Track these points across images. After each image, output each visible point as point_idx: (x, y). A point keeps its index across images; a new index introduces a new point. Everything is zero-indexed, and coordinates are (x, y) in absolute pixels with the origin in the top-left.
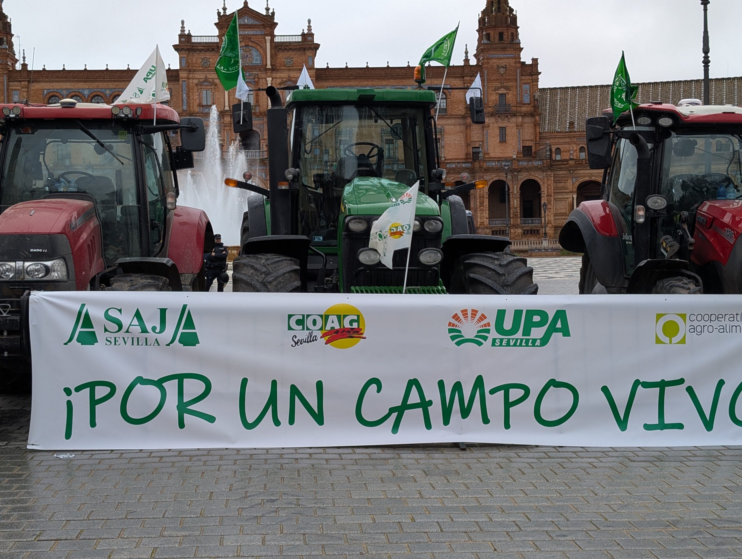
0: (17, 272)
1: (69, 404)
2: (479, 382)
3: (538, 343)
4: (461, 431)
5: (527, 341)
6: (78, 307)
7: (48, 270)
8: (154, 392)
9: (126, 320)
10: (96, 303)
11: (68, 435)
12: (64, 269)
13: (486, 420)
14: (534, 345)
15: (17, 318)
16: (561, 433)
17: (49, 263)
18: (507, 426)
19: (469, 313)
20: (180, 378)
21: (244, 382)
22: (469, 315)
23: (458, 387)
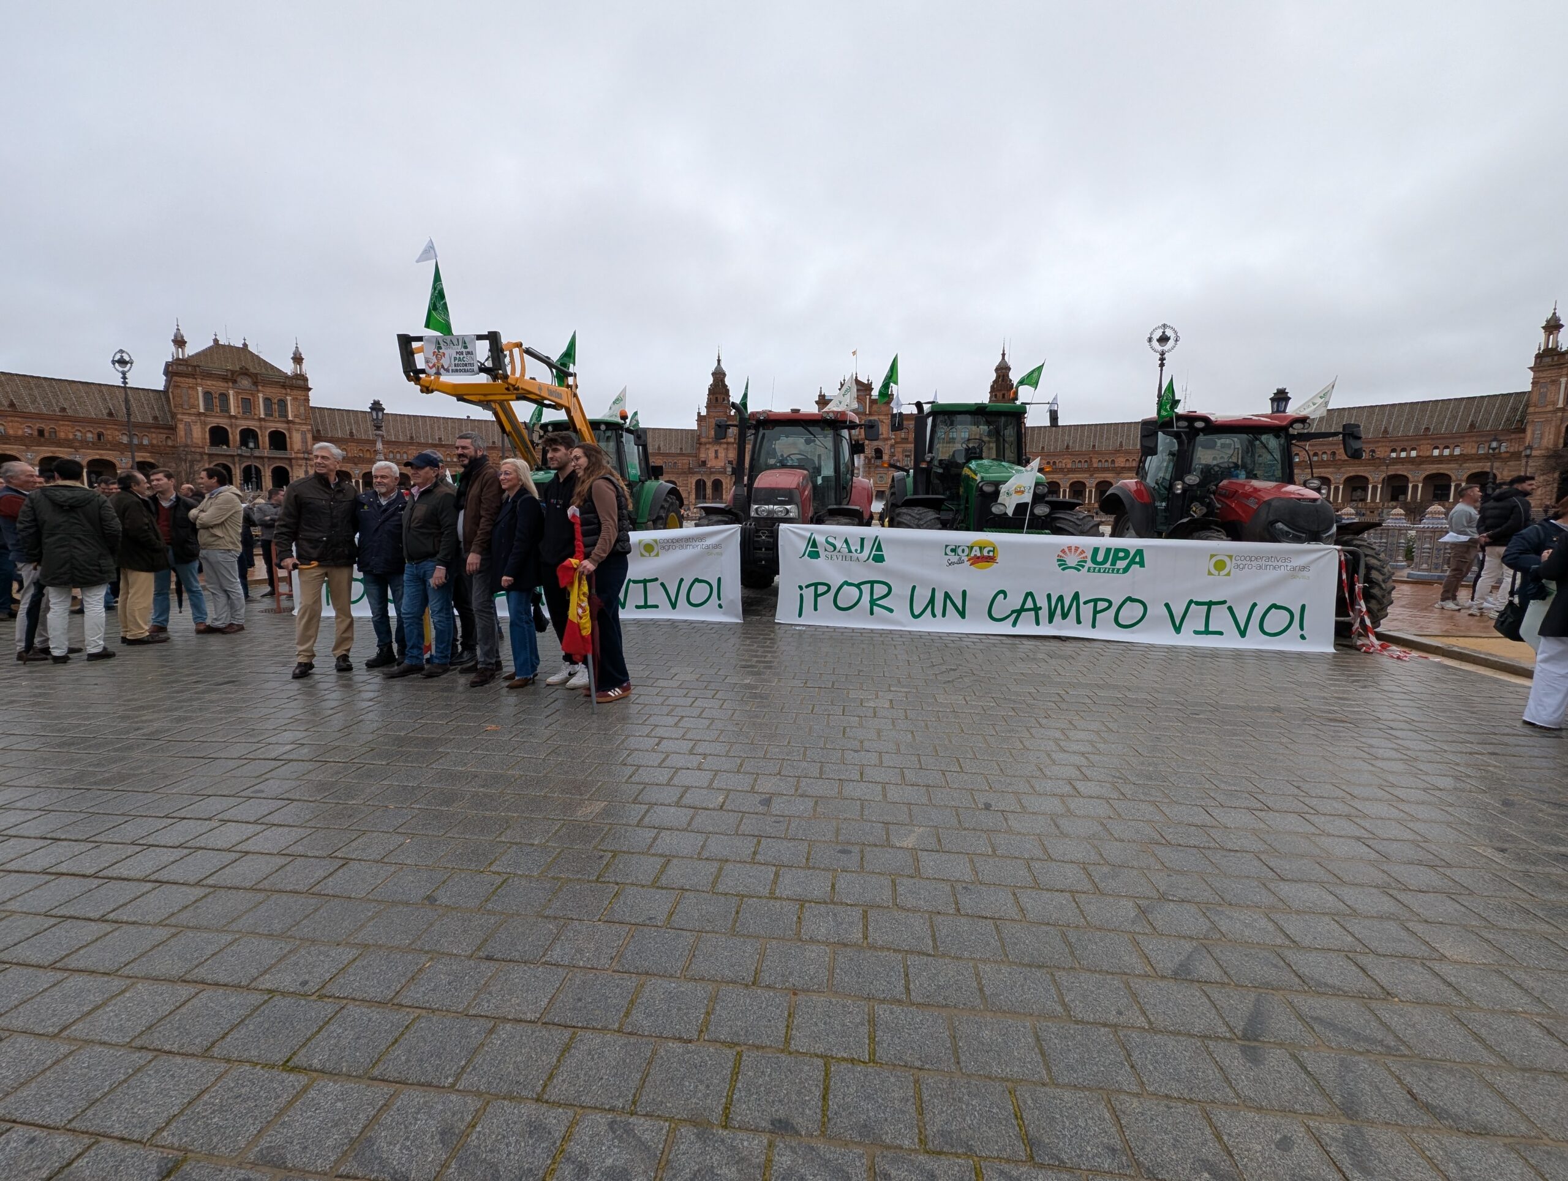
0: (769, 512)
1: (801, 595)
2: (1076, 596)
3: (1121, 571)
4: (1060, 628)
5: (1113, 570)
6: (809, 535)
7: (788, 512)
8: (856, 591)
9: (839, 544)
10: (820, 532)
11: (800, 615)
12: (797, 511)
13: (1079, 622)
14: (1118, 572)
15: (771, 540)
16: (1133, 632)
17: (788, 507)
18: (1094, 626)
19: (1073, 548)
20: (872, 583)
21: (914, 588)
22: (1073, 550)
23: (1061, 598)
